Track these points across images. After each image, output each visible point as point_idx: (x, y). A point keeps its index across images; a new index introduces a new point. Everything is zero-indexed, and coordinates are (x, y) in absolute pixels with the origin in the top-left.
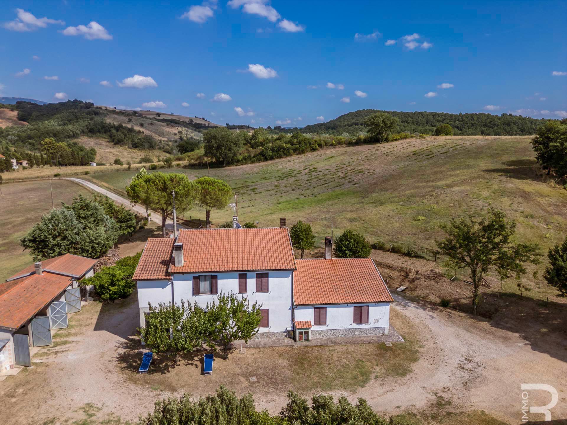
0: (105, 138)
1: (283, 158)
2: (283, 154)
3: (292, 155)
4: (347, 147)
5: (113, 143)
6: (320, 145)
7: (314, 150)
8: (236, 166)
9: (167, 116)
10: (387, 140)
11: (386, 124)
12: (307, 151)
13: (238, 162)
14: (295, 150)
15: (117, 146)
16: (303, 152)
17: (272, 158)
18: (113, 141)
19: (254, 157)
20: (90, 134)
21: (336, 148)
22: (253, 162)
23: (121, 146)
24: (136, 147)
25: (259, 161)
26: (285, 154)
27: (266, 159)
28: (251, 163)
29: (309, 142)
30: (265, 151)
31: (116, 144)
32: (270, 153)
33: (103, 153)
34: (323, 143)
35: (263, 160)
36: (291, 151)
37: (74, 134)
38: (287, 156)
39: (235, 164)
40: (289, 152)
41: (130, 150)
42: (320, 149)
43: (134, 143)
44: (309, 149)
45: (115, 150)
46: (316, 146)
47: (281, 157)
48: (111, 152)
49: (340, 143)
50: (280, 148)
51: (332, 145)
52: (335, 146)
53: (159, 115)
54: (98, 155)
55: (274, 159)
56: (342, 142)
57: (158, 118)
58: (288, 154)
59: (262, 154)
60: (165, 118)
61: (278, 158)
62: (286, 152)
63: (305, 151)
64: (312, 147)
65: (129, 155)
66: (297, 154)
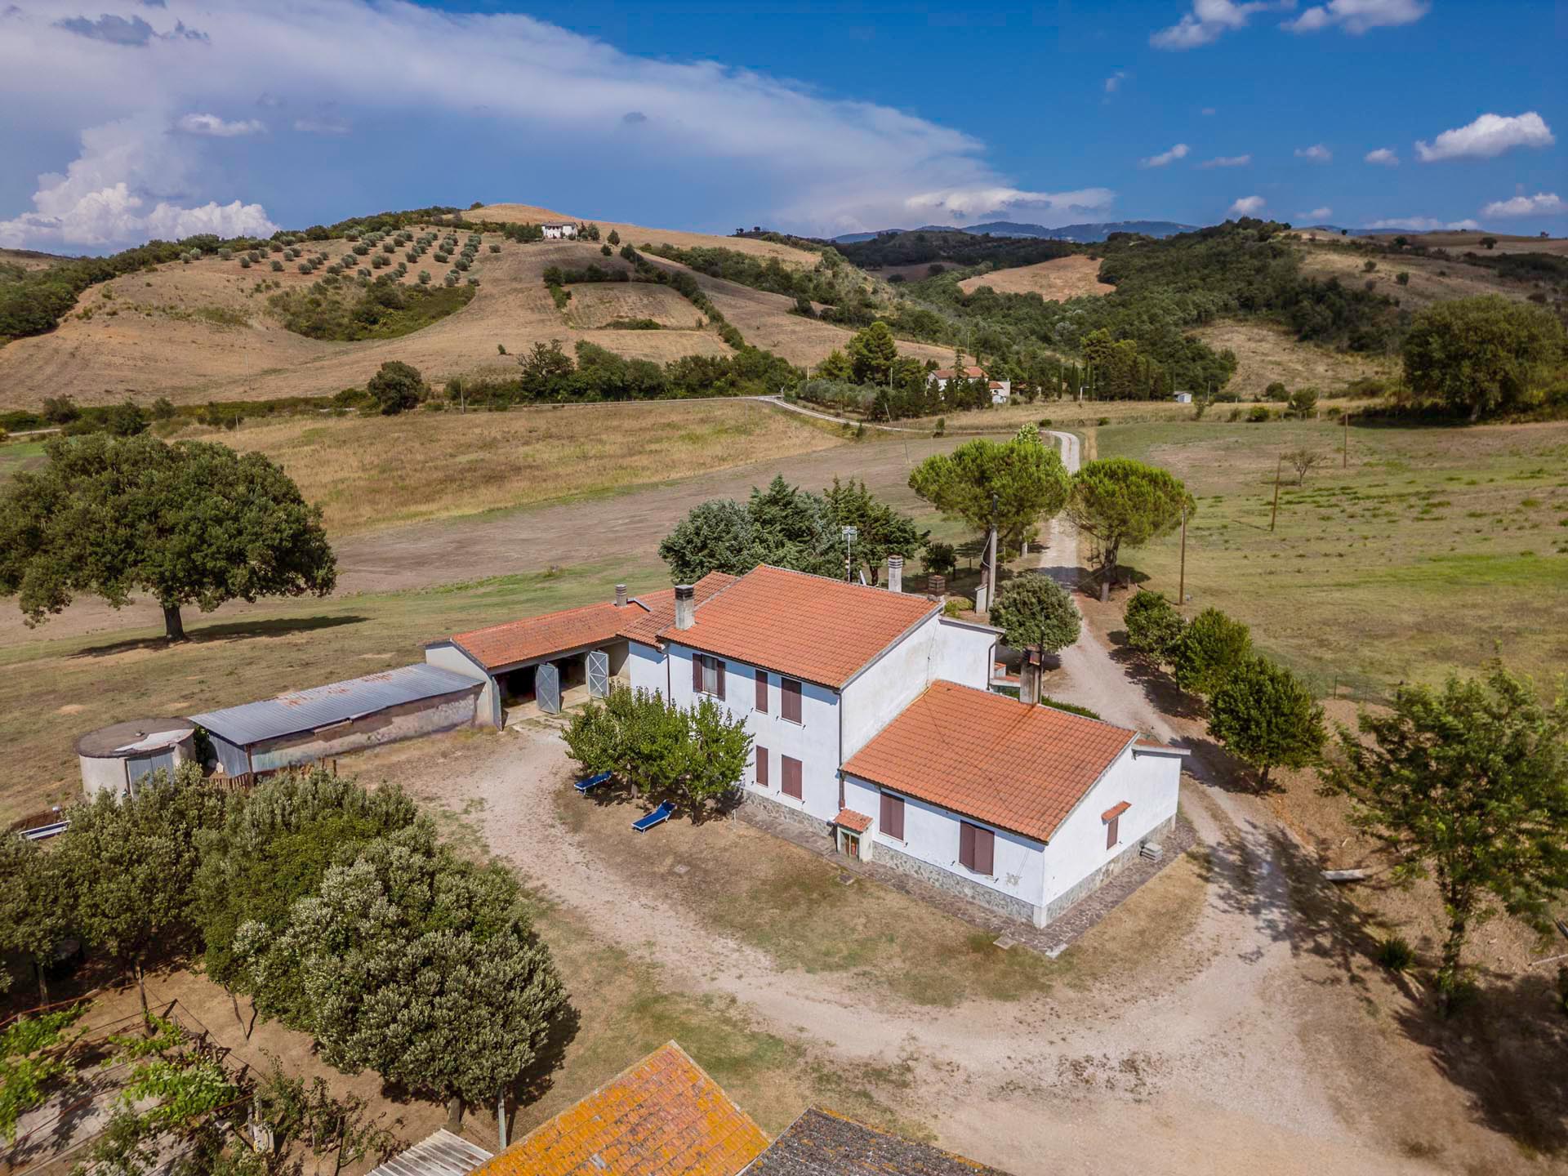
0: (1279, 323)
5: (1296, 338)
9: (1520, 245)
13: (1523, 411)
15: (1305, 344)
18: (1298, 332)
20: (1241, 313)
23: (1317, 346)
24: (1360, 348)
31: (1304, 338)
33: (1255, 366)
37: (1199, 315)
39: (1514, 416)
41: (1340, 356)
43: (1356, 335)
45: (1294, 357)
48: (1279, 364)
53: (1489, 242)
54: (1240, 370)
57: (1483, 252)
60: (1509, 252)
65: (1330, 373)
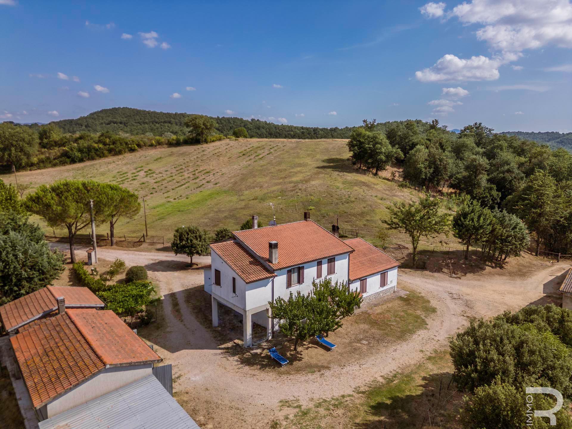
1: (96, 159)
2: (95, 155)
3: (107, 156)
4: (168, 147)
6: (139, 146)
7: (132, 150)
8: (30, 170)
10: (206, 142)
11: (206, 126)
12: (125, 152)
13: (31, 166)
14: (110, 151)
16: (120, 153)
17: (81, 160)
19: (55, 159)
21: (157, 148)
22: (55, 165)
25: (63, 163)
26: (98, 155)
27: (73, 161)
28: (52, 167)
29: (125, 142)
30: (71, 152)
32: (79, 154)
34: (142, 143)
35: (69, 162)
36: (106, 152)
38: (100, 157)
39: (29, 168)
40: (103, 153)
42: (139, 149)
44: (127, 150)
46: (134, 147)
47: (93, 159)
49: (159, 143)
50: (89, 149)
51: (151, 145)
52: (156, 146)
55: (85, 161)
56: (162, 142)
58: (102, 155)
59: (65, 154)
61: (89, 159)
62: (99, 153)
63: (123, 152)
64: (130, 147)
66: (114, 155)
